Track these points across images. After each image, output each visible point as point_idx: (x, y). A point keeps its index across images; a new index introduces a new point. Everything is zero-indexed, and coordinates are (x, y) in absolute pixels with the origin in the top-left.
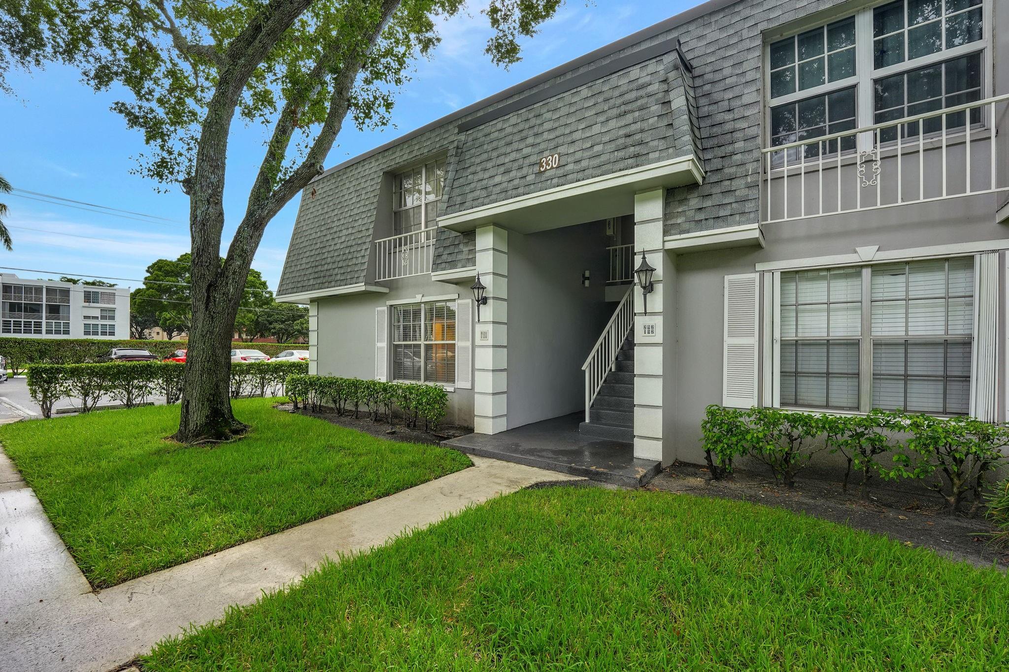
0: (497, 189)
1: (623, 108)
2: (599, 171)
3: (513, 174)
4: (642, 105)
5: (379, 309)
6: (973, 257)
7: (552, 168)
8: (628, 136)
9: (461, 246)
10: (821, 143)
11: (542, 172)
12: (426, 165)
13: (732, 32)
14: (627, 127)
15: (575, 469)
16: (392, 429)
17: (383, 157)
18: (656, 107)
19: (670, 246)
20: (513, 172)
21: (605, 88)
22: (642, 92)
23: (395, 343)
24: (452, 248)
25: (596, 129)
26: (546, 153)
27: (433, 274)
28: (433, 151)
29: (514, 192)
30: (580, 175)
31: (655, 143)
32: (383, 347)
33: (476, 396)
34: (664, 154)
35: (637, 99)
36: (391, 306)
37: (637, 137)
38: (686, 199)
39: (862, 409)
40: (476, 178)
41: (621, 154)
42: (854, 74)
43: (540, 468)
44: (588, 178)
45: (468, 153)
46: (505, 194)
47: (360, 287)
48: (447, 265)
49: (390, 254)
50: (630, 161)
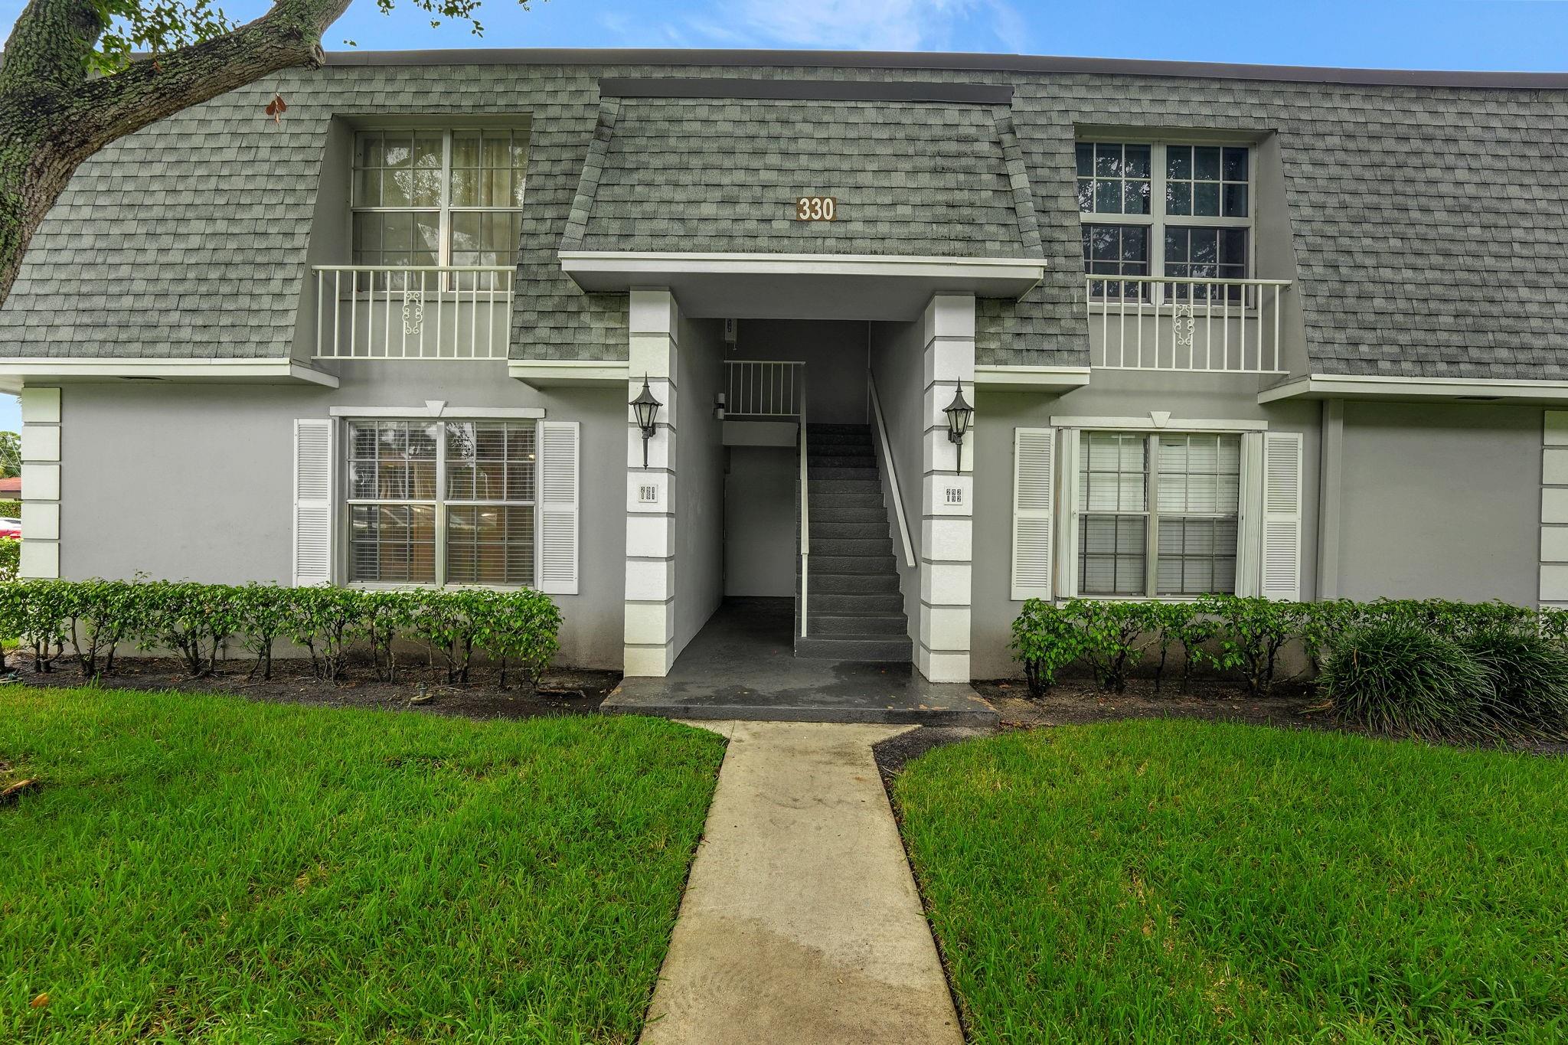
0: (710, 228)
1: (939, 161)
2: (909, 248)
3: (742, 209)
4: (967, 167)
5: (302, 422)
6: (1240, 435)
7: (822, 219)
8: (951, 206)
9: (586, 318)
10: (1140, 284)
11: (802, 221)
12: (453, 133)
13: (1038, 108)
14: (948, 192)
15: (898, 714)
16: (425, 692)
17: (330, 80)
18: (989, 177)
19: (984, 378)
20: (743, 206)
21: (907, 119)
22: (964, 148)
23: (351, 501)
24: (561, 320)
25: (899, 179)
26: (809, 192)
27: (511, 363)
28: (487, 109)
29: (749, 243)
30: (877, 245)
31: (993, 229)
32: (324, 511)
33: (628, 609)
34: (1007, 248)
35: (959, 155)
36: (343, 418)
37: (966, 212)
38: (999, 317)
39: (1149, 594)
40: (655, 195)
41: (944, 230)
42: (1148, 212)
43: (832, 721)
44: (892, 254)
45: (631, 141)
46: (727, 241)
47: (278, 367)
48: (551, 350)
49: (345, 301)
50: (958, 245)
